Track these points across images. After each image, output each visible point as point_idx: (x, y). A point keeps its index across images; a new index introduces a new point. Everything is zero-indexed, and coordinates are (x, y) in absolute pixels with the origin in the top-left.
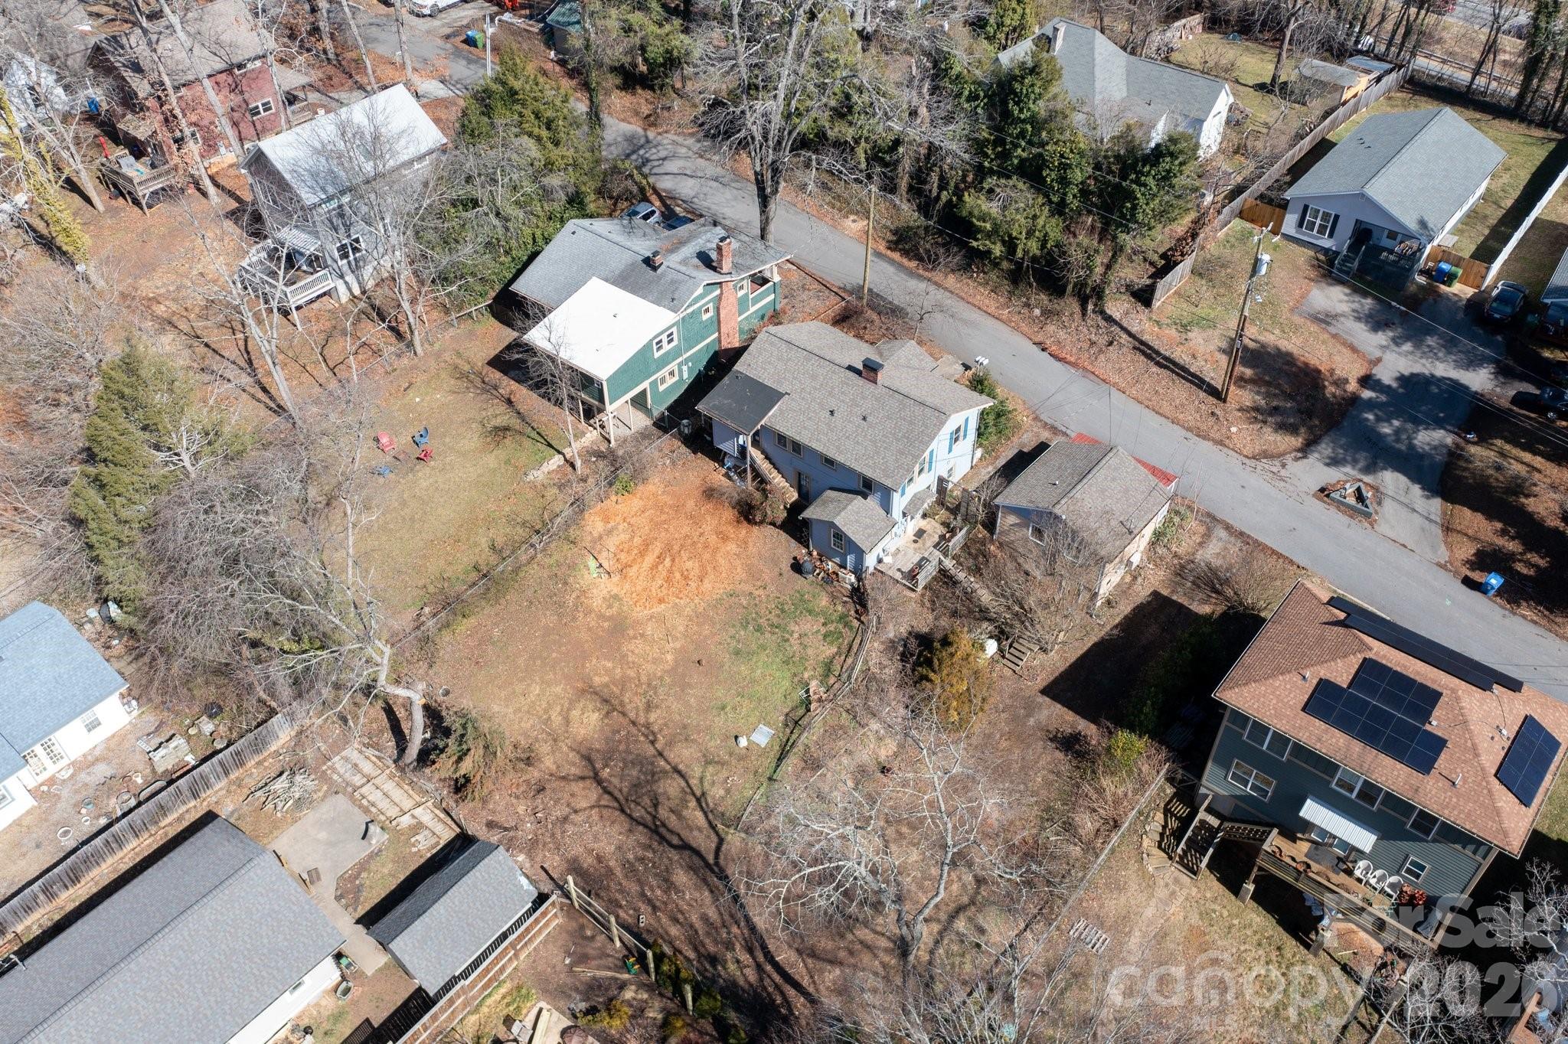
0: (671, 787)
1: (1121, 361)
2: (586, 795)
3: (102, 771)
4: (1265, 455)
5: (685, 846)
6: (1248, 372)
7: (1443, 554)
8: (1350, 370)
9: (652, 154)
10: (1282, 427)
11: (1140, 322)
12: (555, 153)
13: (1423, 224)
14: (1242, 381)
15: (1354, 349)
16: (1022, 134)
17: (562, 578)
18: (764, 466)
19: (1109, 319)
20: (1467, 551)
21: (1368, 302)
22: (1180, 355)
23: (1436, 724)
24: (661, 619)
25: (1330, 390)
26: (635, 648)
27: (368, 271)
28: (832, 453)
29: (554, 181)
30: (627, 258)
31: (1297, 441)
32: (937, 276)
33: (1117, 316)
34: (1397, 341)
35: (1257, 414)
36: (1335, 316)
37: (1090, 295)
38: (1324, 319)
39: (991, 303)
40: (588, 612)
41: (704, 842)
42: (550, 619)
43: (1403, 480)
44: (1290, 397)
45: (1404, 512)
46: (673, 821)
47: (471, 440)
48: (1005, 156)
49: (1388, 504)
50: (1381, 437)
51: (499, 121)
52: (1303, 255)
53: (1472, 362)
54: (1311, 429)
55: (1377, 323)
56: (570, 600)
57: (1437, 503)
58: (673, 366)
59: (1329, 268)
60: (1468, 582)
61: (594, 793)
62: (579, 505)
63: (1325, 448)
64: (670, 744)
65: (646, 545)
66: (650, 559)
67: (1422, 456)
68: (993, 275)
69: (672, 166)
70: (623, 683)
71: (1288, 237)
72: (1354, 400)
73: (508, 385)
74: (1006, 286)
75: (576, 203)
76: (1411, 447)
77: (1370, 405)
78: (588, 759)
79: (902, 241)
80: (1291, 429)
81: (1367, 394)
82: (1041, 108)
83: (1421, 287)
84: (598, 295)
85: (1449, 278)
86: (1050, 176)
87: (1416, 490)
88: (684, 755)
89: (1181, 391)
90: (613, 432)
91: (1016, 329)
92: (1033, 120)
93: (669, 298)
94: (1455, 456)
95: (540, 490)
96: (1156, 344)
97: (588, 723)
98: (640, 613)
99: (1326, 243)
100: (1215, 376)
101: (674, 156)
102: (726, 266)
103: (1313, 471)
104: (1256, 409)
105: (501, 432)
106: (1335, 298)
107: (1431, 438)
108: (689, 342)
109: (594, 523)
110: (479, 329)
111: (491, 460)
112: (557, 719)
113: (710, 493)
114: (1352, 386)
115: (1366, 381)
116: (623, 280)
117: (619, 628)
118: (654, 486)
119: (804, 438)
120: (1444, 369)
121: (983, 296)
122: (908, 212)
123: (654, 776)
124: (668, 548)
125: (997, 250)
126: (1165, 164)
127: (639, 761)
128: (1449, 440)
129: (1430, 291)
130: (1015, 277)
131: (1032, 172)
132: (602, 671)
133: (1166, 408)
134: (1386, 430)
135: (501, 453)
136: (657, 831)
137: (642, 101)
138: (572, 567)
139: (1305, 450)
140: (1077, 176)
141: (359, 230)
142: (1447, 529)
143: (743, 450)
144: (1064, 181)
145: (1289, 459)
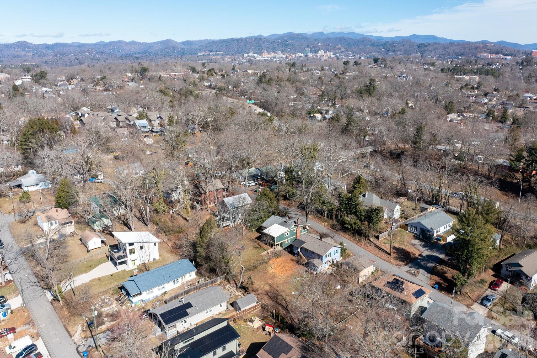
0: (280, 298)
1: (372, 248)
2: (266, 296)
3: (191, 283)
4: (398, 265)
5: (281, 305)
6: (396, 251)
7: (429, 282)
8: (417, 253)
9: (288, 210)
10: (401, 261)
11: (376, 242)
12: (271, 204)
13: (432, 228)
14: (394, 253)
15: (418, 250)
16: (354, 207)
17: (265, 269)
18: (302, 255)
19: (370, 241)
20: (434, 282)
21: (423, 243)
22: (383, 247)
23: (404, 286)
24: (281, 276)
25: (412, 256)
26: (276, 279)
27: (236, 223)
28: (313, 251)
29: (271, 209)
30: (282, 221)
31: (404, 264)
32: (339, 233)
33: (372, 240)
34: (427, 250)
35: (396, 258)
36: (416, 245)
37: (367, 237)
38: (413, 245)
39: (349, 238)
40: (269, 274)
41: (285, 305)
42: (263, 274)
43: (424, 271)
44: (402, 255)
45: (423, 276)
46: (280, 302)
47: (251, 248)
48: (351, 211)
49: (420, 274)
50: (421, 264)
51: (263, 199)
52: (411, 235)
53: (441, 253)
54: (407, 262)
55: (424, 246)
56: (266, 272)
57: (429, 275)
58: (288, 239)
59: (416, 237)
60: (433, 287)
61: (267, 296)
62: (269, 259)
63: (410, 265)
64: (281, 292)
65: (280, 265)
66: (280, 268)
67: (428, 267)
68: (349, 233)
69: (292, 213)
70: (274, 283)
71: (409, 231)
72: (417, 258)
73: (258, 241)
74: (352, 235)
75: (273, 214)
76: (426, 266)
77: (420, 259)
78: (267, 292)
79: (333, 227)
80: (403, 261)
81: (420, 257)
82: (357, 202)
83: (435, 242)
84: (276, 226)
85: (440, 240)
86: (358, 214)
87: (426, 272)
88: (282, 294)
89: (383, 254)
90: (276, 250)
91: (353, 242)
92: (355, 204)
93: (288, 227)
94: (435, 267)
95: (262, 256)
96: (379, 246)
97: (267, 288)
98: (277, 275)
99: (416, 232)
100: (389, 251)
101: (292, 211)
102: (299, 223)
103: (407, 268)
104: (396, 257)
105: (256, 248)
106: (417, 242)
107: (430, 265)
108: (291, 236)
109: (271, 262)
110: (254, 233)
111: (255, 251)
112: (262, 287)
113: (292, 260)
114: (417, 256)
115: (420, 255)
116: (281, 224)
117: (274, 276)
118: (282, 258)
119: (309, 249)
120: (435, 254)
121: (347, 236)
122: (335, 222)
123: (277, 295)
124: (283, 266)
125: (350, 227)
126: (377, 211)
127: (275, 293)
128: (434, 265)
129: (437, 242)
130: (353, 234)
131: (355, 213)
132: (270, 281)
133: (380, 256)
134: (422, 263)
135: (256, 250)
136: (277, 302)
137: (287, 202)
138: (267, 267)
139: (405, 265)
140: (363, 214)
141: (236, 215)
142: (431, 279)
143: (298, 252)
144: (361, 215)
145: (402, 266)
